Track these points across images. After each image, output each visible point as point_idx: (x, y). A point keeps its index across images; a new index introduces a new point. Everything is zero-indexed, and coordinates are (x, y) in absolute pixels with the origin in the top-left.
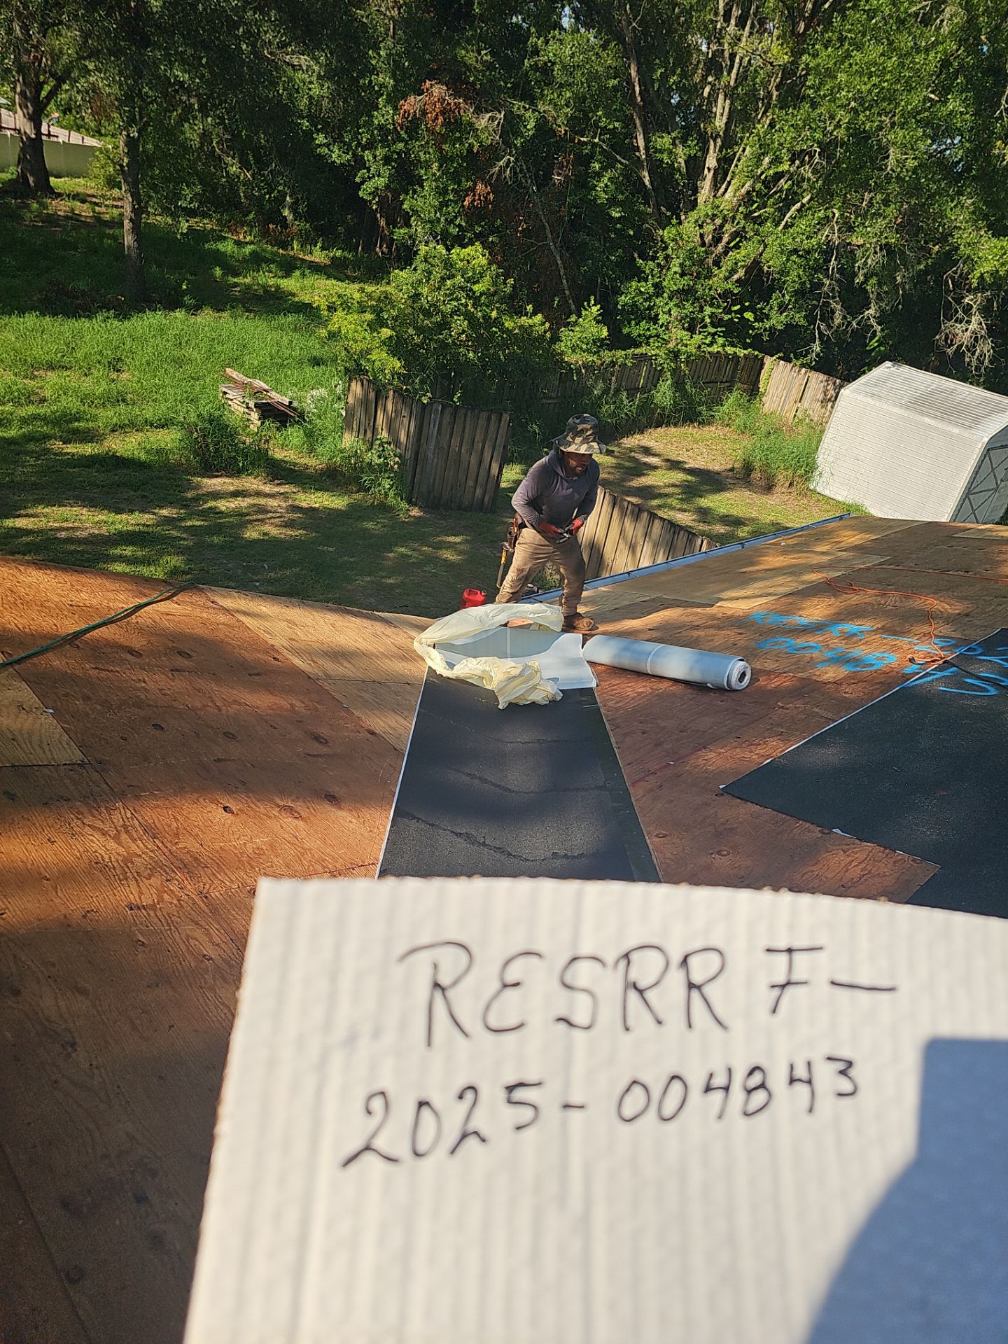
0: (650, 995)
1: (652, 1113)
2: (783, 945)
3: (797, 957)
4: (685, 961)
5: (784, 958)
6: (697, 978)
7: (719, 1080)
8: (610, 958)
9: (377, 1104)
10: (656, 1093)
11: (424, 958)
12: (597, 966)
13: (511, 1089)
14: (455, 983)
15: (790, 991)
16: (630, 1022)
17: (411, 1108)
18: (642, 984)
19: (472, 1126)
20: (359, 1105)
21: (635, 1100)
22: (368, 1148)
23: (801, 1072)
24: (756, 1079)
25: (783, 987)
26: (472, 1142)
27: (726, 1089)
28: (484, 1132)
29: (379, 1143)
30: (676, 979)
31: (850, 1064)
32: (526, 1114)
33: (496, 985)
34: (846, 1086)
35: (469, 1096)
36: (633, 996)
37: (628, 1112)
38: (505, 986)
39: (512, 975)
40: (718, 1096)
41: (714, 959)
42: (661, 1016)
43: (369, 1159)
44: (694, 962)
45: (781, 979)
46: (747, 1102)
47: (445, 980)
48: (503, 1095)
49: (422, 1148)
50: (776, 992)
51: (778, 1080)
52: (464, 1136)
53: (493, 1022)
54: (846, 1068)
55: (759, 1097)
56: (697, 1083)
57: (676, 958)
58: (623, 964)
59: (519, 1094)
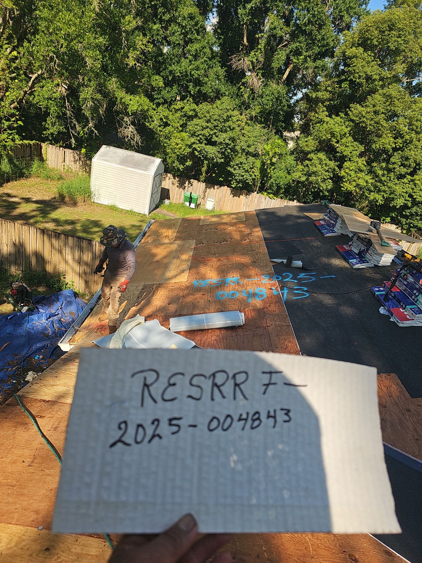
0: (222, 388)
1: (220, 428)
2: (268, 370)
3: (273, 375)
4: (234, 376)
5: (268, 376)
6: (238, 382)
7: (244, 416)
8: (207, 375)
9: (123, 426)
10: (222, 420)
11: (142, 375)
12: (203, 378)
13: (170, 420)
14: (152, 384)
15: (271, 387)
16: (215, 397)
17: (135, 427)
18: (219, 383)
19: (157, 432)
20: (116, 427)
21: (215, 424)
22: (120, 441)
23: (272, 414)
24: (257, 416)
25: (267, 385)
26: (156, 439)
27: (246, 420)
28: (161, 435)
29: (124, 439)
30: (231, 382)
31: (289, 411)
32: (175, 429)
33: (167, 384)
34: (287, 418)
35: (156, 423)
36: (216, 390)
37: (212, 427)
38: (170, 385)
39: (172, 382)
40: (243, 422)
41: (244, 376)
42: (225, 395)
43: (120, 445)
44: (237, 376)
45: (267, 382)
46: (252, 424)
47: (148, 382)
48: (167, 422)
49: (139, 439)
50: (264, 387)
51: (263, 417)
52: (153, 436)
53: (166, 397)
54: (288, 412)
55: (256, 423)
56: (236, 418)
57: (231, 375)
58: (212, 378)
59: (174, 422)
